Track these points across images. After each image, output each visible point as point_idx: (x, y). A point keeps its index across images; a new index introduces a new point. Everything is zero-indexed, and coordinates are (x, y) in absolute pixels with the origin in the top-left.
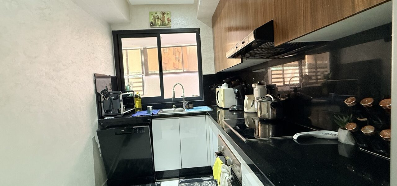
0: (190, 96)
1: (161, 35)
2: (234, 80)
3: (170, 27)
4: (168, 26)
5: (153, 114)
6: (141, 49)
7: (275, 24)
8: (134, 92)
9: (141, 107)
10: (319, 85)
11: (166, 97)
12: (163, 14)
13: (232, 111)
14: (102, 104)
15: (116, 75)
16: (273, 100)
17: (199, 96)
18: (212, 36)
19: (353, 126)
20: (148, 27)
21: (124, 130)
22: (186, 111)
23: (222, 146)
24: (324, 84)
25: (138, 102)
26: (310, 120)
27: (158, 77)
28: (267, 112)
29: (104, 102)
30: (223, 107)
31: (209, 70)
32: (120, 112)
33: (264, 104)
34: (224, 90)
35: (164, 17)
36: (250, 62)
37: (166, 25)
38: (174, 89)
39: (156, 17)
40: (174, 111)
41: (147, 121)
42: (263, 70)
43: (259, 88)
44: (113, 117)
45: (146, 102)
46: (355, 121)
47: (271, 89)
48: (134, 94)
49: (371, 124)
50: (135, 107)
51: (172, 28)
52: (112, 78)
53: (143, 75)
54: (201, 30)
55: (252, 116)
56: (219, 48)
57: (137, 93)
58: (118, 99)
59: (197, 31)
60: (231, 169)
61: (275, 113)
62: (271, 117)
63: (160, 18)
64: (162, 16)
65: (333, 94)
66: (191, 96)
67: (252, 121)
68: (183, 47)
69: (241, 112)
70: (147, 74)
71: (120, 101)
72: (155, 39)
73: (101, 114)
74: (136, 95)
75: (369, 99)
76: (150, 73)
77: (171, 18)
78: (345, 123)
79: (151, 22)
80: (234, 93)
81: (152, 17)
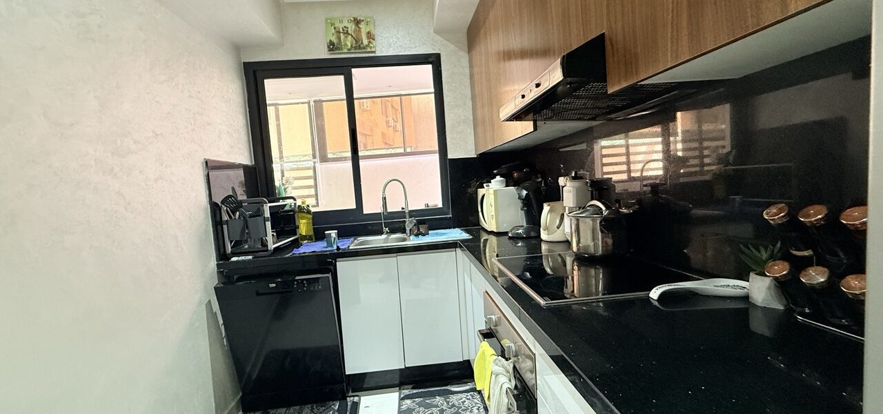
0: (421, 206)
1: (354, 70)
2: (519, 170)
3: (374, 52)
4: (369, 50)
5: (338, 248)
6: (309, 103)
7: (607, 43)
8: (295, 200)
9: (311, 233)
10: (707, 177)
11: (367, 210)
12: (357, 22)
13: (516, 238)
14: (225, 227)
15: (254, 163)
16: (605, 213)
17: (440, 205)
18: (467, 71)
19: (781, 269)
20: (323, 54)
21: (274, 285)
22: (413, 241)
23: (493, 317)
24: (718, 176)
25: (304, 221)
26: (687, 258)
27: (349, 164)
28: (591, 239)
29: (230, 223)
30: (495, 231)
31: (463, 147)
32: (264, 244)
33: (586, 223)
34: (496, 192)
35: (358, 30)
36: (553, 129)
37: (364, 48)
38: (384, 192)
39: (341, 31)
40: (386, 240)
41: (326, 264)
42: (583, 146)
43: (573, 187)
44: (250, 257)
45: (323, 222)
46: (786, 257)
47: (601, 189)
48: (295, 204)
49: (821, 263)
50: (298, 234)
51: (378, 54)
52: (245, 168)
53: (314, 160)
54: (443, 59)
55: (559, 249)
56: (483, 99)
57: (303, 203)
58: (259, 216)
59: (434, 60)
60: (514, 367)
61: (610, 241)
62: (600, 252)
63: (350, 32)
64: (354, 27)
65: (738, 198)
66: (423, 207)
67: (560, 260)
68: (403, 97)
69: (533, 242)
70: (324, 159)
71: (265, 220)
72: (341, 79)
73: (222, 251)
74: (299, 206)
75: (818, 207)
76: (330, 156)
77: (377, 32)
78: (766, 262)
79: (330, 40)
80: (520, 198)
81: (333, 31)
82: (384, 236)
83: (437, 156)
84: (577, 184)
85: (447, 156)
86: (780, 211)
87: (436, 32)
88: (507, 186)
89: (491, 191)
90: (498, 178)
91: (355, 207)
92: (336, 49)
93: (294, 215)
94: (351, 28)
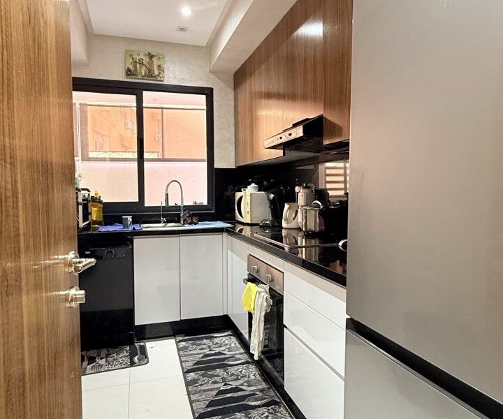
1: (144, 92)
3: (163, 81)
4: (159, 79)
5: (134, 229)
6: (75, 105)
7: (324, 119)
8: (89, 191)
11: (148, 203)
12: (151, 56)
16: (321, 207)
30: (250, 222)
31: (225, 161)
33: (310, 212)
34: (251, 194)
35: (151, 63)
36: (294, 155)
37: (155, 77)
39: (138, 61)
43: (304, 193)
48: (89, 195)
51: (165, 83)
54: (215, 93)
57: (96, 194)
59: (208, 93)
62: (318, 230)
63: (144, 63)
64: (148, 60)
66: (192, 204)
68: (164, 110)
70: (86, 158)
71: (78, 204)
77: (165, 66)
79: (128, 68)
81: (131, 60)
82: (162, 224)
83: (205, 165)
84: (306, 191)
85: (213, 165)
87: (210, 72)
88: (259, 191)
89: (248, 194)
90: (253, 185)
91: (137, 200)
92: (133, 75)
94: (146, 60)
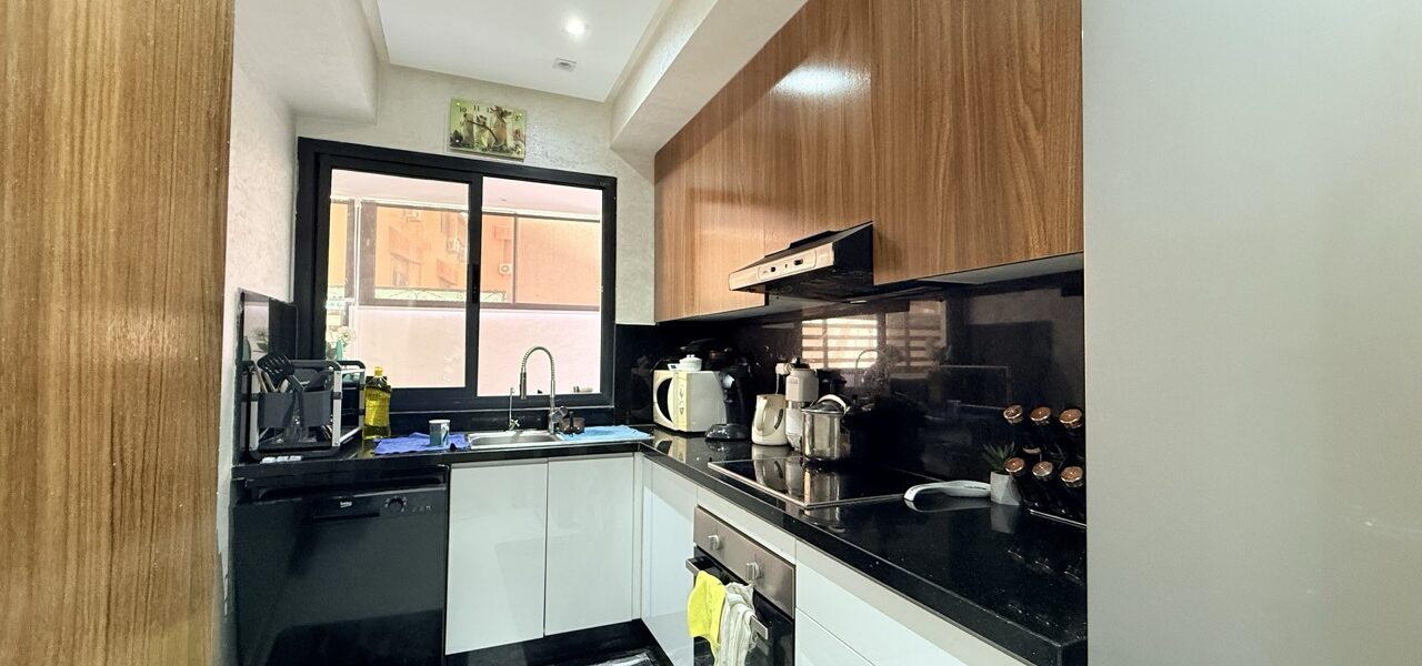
0: (569, 391)
1: (486, 180)
2: (719, 350)
3: (522, 160)
4: (515, 155)
5: (452, 447)
6: (351, 203)
7: (875, 236)
8: (362, 366)
9: (386, 423)
10: (923, 376)
11: (483, 391)
12: (502, 114)
13: (715, 441)
14: (255, 405)
15: (292, 300)
16: (847, 409)
17: (597, 390)
18: (651, 207)
19: (1017, 466)
20: (442, 148)
21: (350, 504)
22: (563, 440)
23: (716, 537)
24: (934, 375)
25: (374, 403)
26: (922, 463)
27: (462, 314)
28: (827, 438)
29: (266, 398)
30: (685, 429)
31: (637, 311)
32: (322, 435)
33: (821, 420)
34: (689, 376)
35: (502, 126)
37: (508, 151)
38: (524, 365)
39: (475, 121)
40: (514, 440)
41: (430, 473)
42: (791, 325)
43: (800, 377)
44: (299, 458)
45: (412, 409)
46: (1021, 455)
47: (829, 381)
48: (362, 374)
49: (1047, 458)
50: (362, 423)
51: (527, 163)
53: (349, 300)
54: (618, 181)
55: (778, 455)
57: (377, 373)
58: (322, 388)
59: (607, 186)
60: (755, 593)
61: (848, 447)
62: (836, 456)
63: (488, 125)
64: (495, 119)
65: (957, 402)
66: (572, 392)
67: (776, 468)
69: (740, 446)
70: (368, 300)
71: (333, 396)
72: (462, 190)
73: (243, 445)
74: (369, 378)
75: (1044, 409)
76: (379, 294)
77: (527, 132)
78: (1004, 460)
79: (456, 131)
80: (724, 387)
81: (463, 119)
82: (510, 433)
83: (597, 317)
84: (802, 373)
85: (614, 319)
86: (1017, 411)
87: (612, 149)
88: (703, 369)
89: (682, 375)
90: (691, 357)
91: (463, 385)
92: (464, 145)
93: (357, 392)
94: (491, 120)
